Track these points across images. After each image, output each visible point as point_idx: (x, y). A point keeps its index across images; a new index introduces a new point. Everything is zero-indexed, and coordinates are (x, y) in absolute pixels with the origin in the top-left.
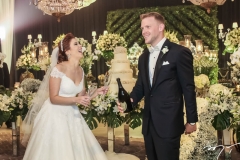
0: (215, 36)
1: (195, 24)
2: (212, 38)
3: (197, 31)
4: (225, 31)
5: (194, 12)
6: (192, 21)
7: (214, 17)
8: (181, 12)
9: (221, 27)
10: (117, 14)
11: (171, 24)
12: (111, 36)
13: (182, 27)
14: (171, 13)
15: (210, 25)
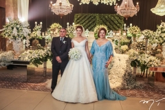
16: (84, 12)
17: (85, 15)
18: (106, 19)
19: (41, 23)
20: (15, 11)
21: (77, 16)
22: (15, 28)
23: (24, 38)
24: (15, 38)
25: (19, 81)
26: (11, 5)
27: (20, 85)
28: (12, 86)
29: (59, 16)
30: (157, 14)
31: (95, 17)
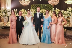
3: (49, 9)
4: (54, 10)
6: (48, 7)
9: (54, 9)
10: (33, 5)
12: (33, 10)
13: (46, 9)
16: (36, 4)
17: (36, 5)
18: (45, 7)
19: (17, 9)
20: (5, 4)
21: (32, 6)
22: (4, 12)
23: (8, 16)
24: (4, 16)
25: (7, 36)
26: (3, 2)
27: (7, 37)
28: (4, 38)
29: (24, 6)
30: (67, 3)
31: (40, 6)
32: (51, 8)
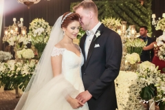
0: (150, 23)
1: (135, 14)
2: (147, 24)
3: (136, 19)
4: (156, 19)
5: (134, 4)
6: (132, 11)
7: (149, 9)
8: (124, 5)
9: (154, 16)
11: (117, 13)
13: (125, 16)
14: (117, 5)
15: (145, 15)
19: (22, 20)
31: (102, 6)
32: (143, 13)
